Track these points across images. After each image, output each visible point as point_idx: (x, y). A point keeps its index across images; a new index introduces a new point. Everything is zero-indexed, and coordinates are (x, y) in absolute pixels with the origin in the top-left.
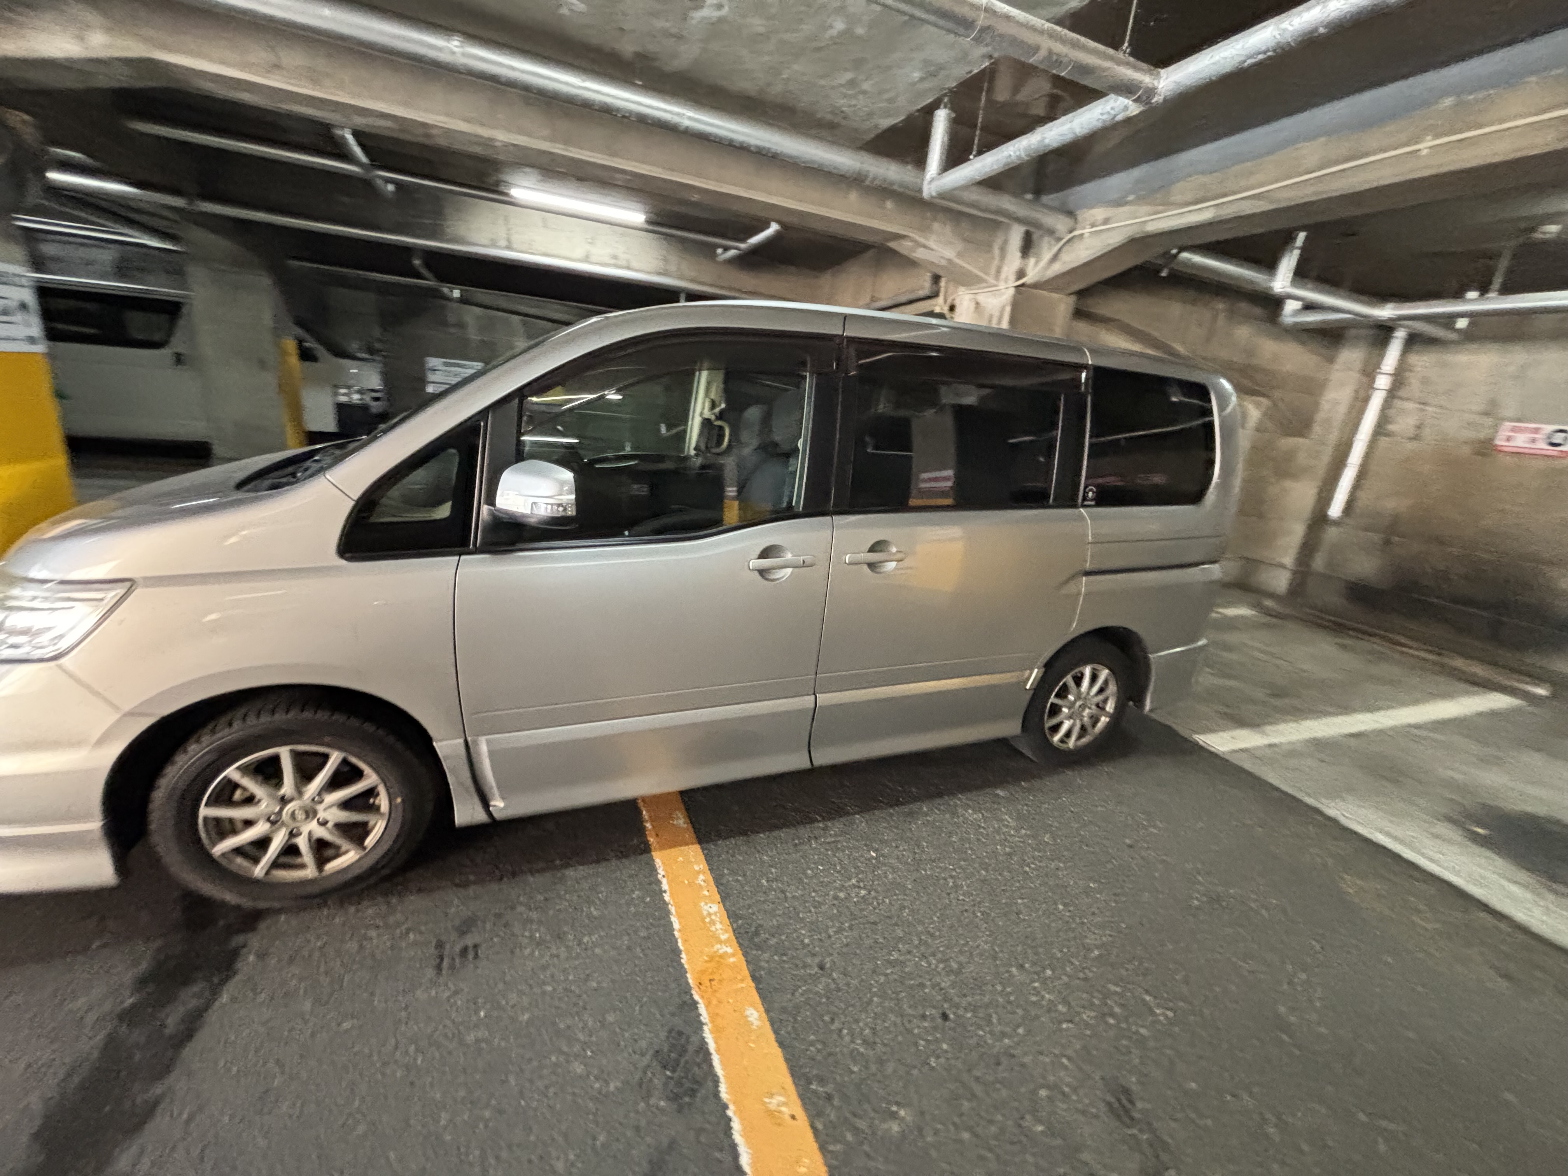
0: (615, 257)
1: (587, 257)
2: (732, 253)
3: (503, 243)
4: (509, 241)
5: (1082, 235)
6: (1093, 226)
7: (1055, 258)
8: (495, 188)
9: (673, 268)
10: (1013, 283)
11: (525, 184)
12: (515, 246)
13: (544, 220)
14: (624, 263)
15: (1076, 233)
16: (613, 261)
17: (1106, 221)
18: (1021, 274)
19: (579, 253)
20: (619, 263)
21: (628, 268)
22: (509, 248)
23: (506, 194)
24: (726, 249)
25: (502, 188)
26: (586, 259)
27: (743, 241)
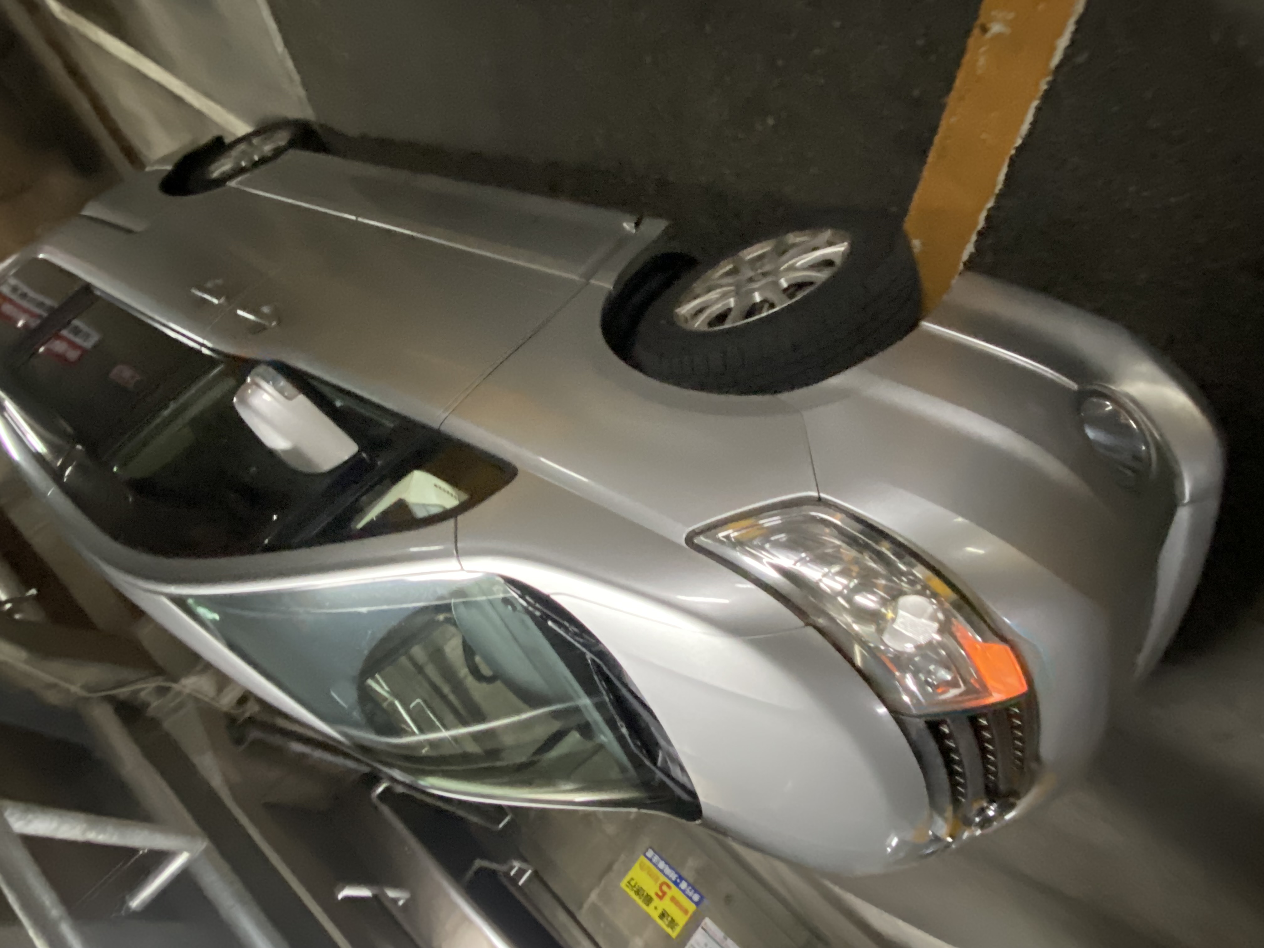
2: (392, 893)
5: (82, 688)
6: (68, 691)
7: (121, 684)
10: (176, 686)
15: (87, 694)
17: (53, 685)
18: (162, 691)
24: (395, 901)
27: (375, 897)
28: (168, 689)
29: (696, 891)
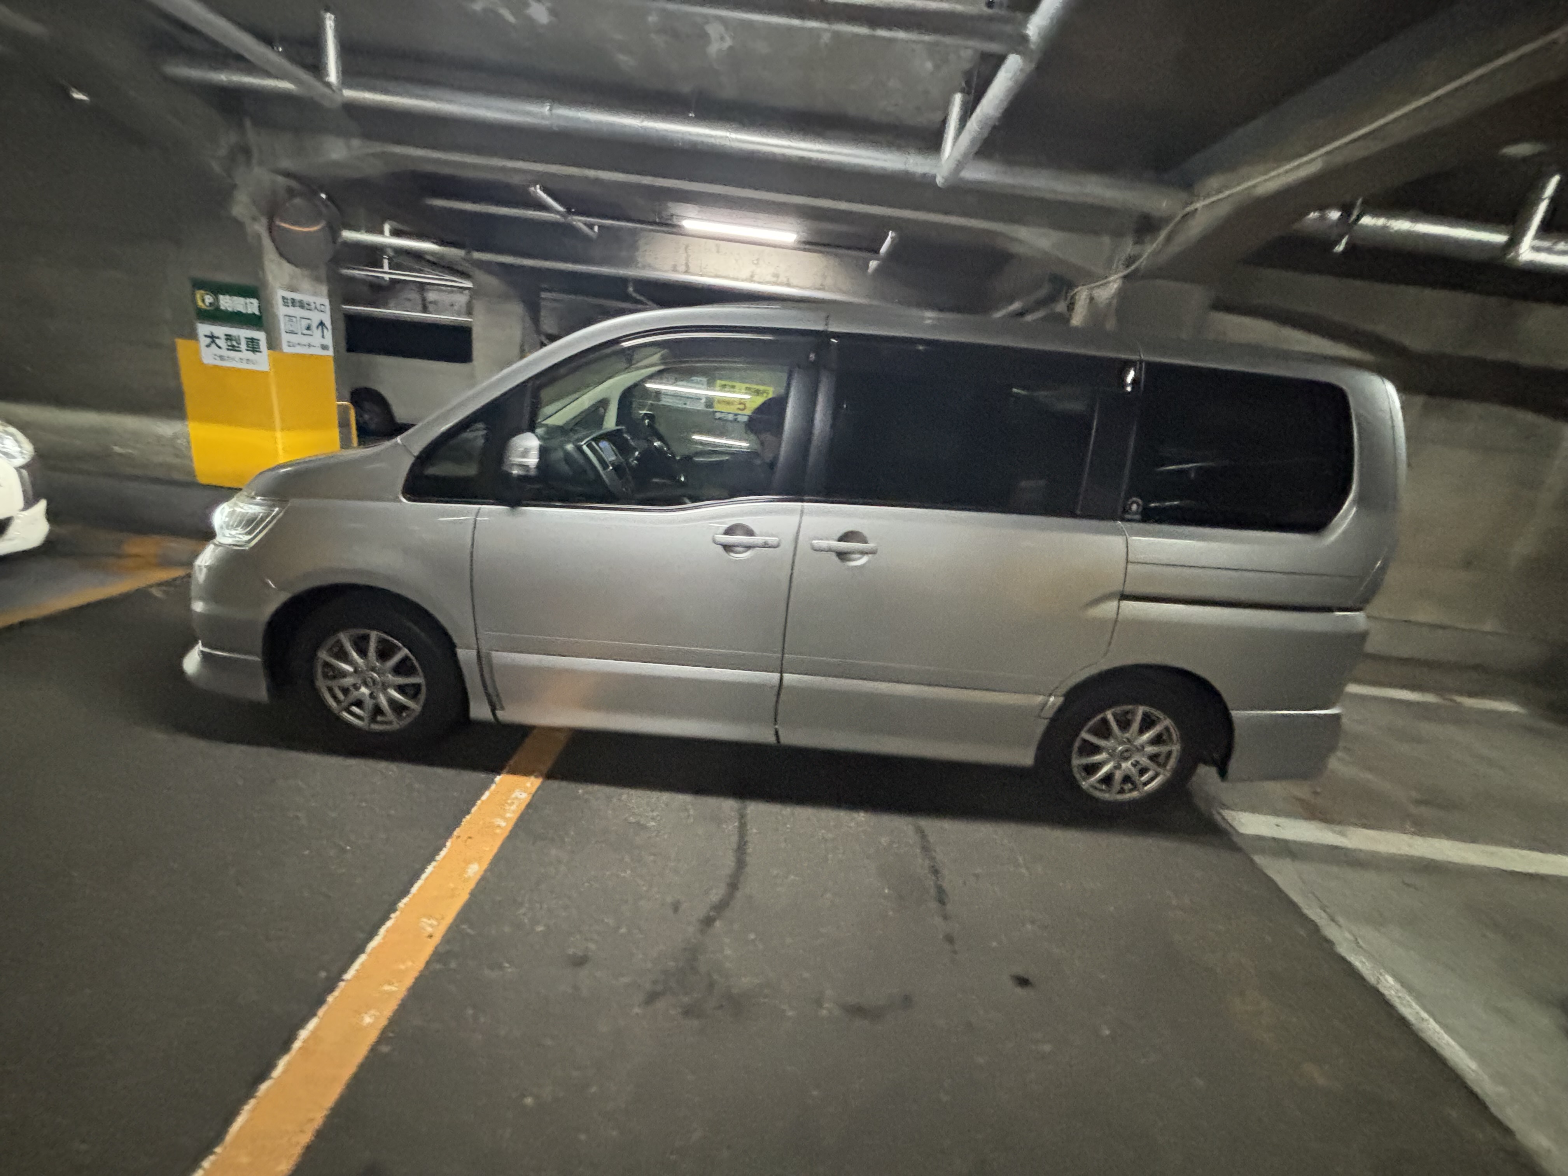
0: (776, 276)
1: (752, 276)
2: (876, 263)
3: (683, 268)
4: (687, 266)
5: (1196, 210)
6: (1207, 197)
7: (1169, 239)
8: (669, 222)
9: (829, 281)
10: (1121, 273)
11: (692, 215)
12: (691, 270)
13: (718, 246)
14: (785, 280)
15: (1189, 209)
16: (774, 279)
17: (1219, 191)
18: (1131, 260)
19: (746, 273)
20: (780, 280)
21: (788, 285)
22: (686, 272)
23: (679, 226)
25: (675, 221)
26: (751, 279)
27: (876, 251)
28: (1128, 266)
29: (720, 419)
